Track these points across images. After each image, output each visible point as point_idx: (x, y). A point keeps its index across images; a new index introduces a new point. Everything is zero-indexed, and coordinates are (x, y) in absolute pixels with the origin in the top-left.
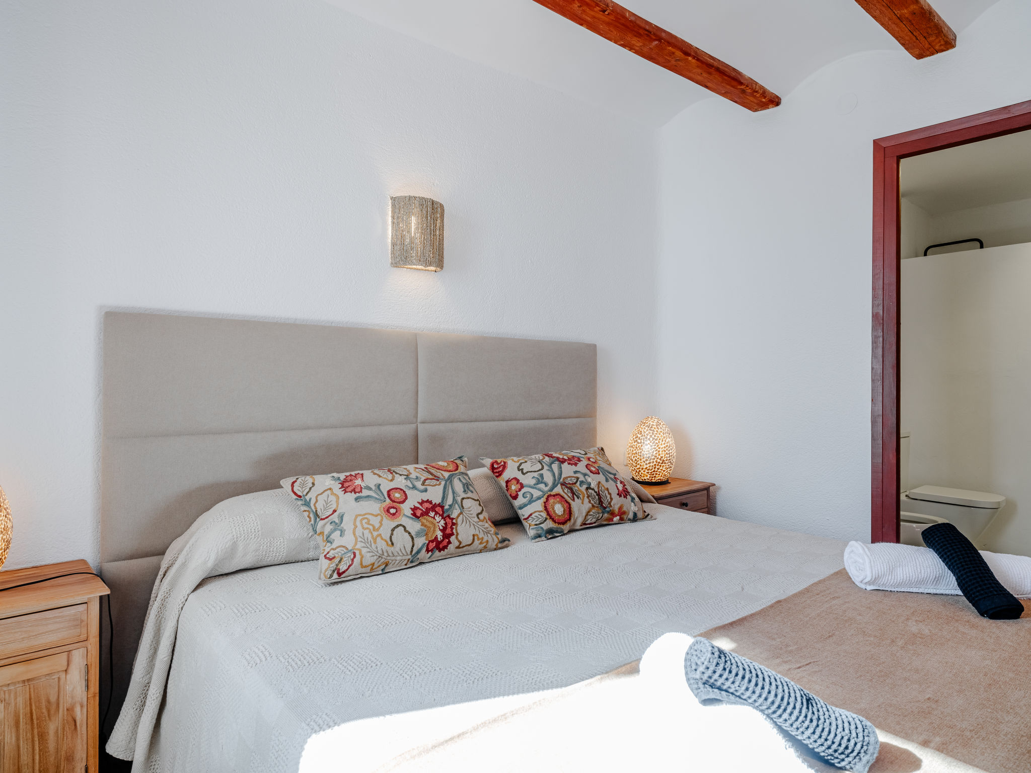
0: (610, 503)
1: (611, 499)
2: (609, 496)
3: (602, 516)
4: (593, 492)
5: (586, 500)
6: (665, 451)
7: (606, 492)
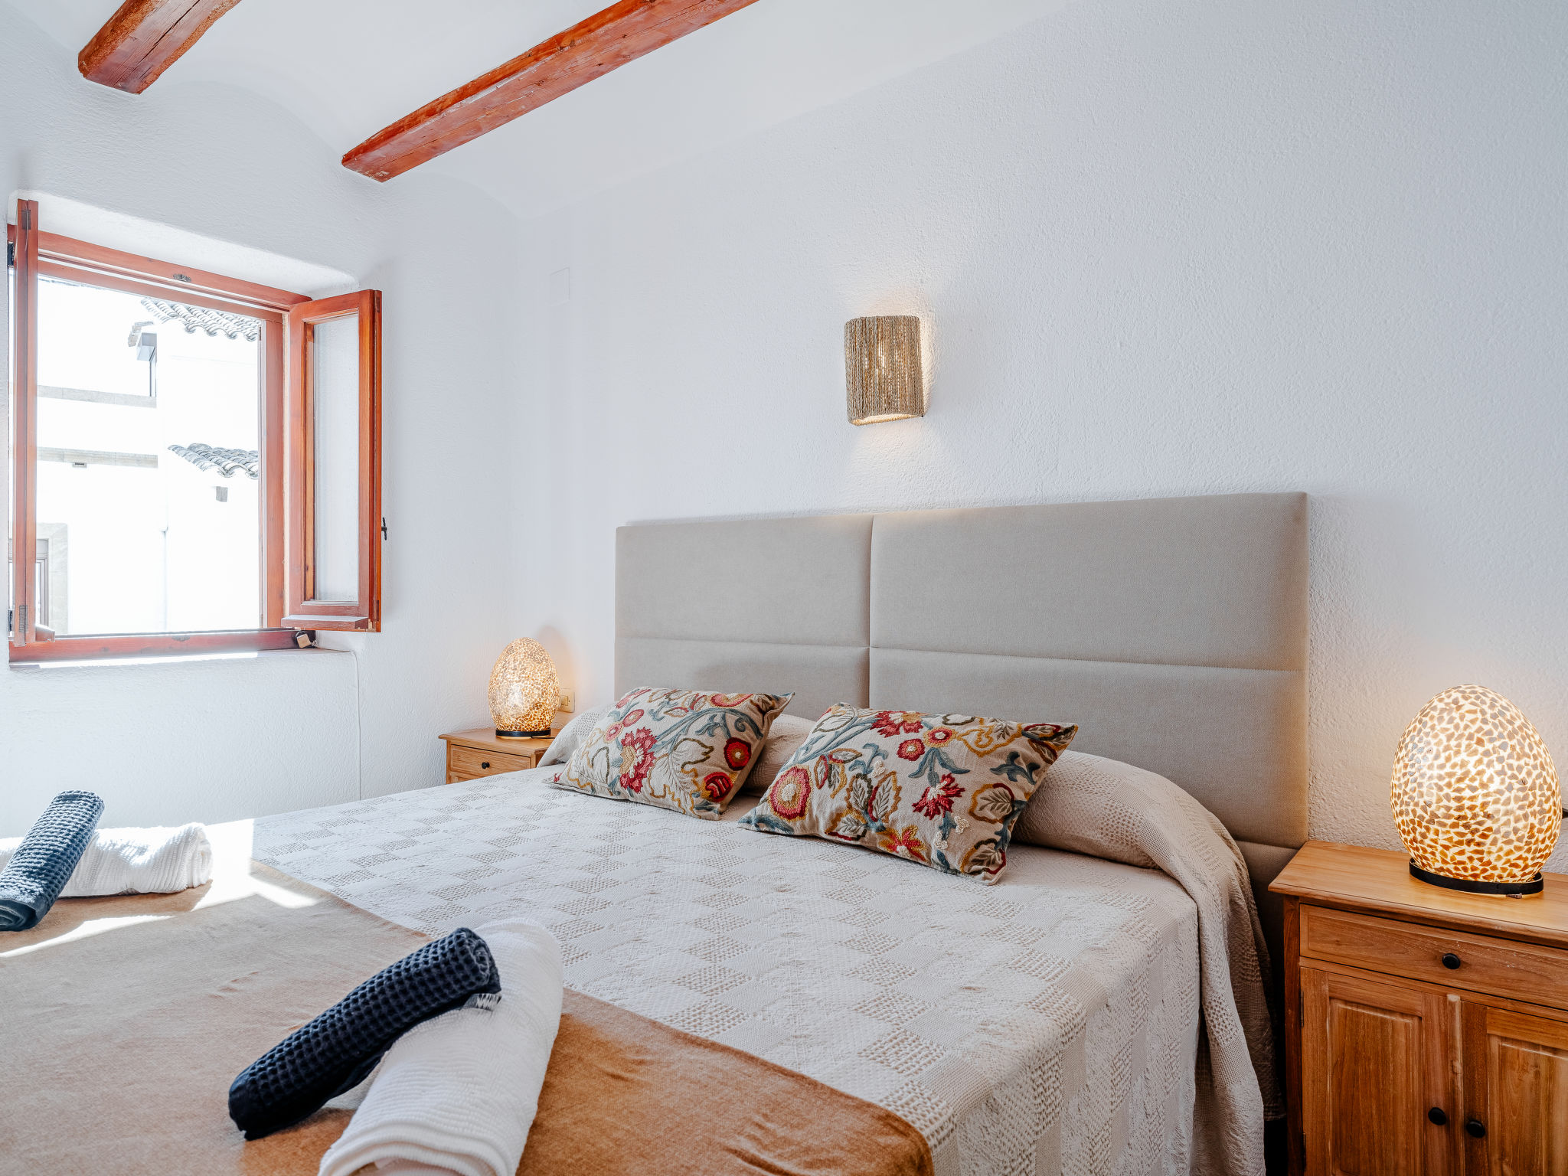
0: (886, 815)
1: (895, 808)
2: (892, 801)
3: (865, 832)
4: (864, 784)
5: (843, 793)
6: (1440, 789)
7: (893, 793)
